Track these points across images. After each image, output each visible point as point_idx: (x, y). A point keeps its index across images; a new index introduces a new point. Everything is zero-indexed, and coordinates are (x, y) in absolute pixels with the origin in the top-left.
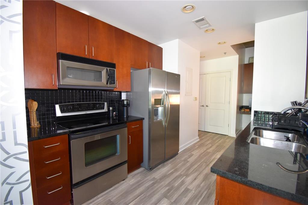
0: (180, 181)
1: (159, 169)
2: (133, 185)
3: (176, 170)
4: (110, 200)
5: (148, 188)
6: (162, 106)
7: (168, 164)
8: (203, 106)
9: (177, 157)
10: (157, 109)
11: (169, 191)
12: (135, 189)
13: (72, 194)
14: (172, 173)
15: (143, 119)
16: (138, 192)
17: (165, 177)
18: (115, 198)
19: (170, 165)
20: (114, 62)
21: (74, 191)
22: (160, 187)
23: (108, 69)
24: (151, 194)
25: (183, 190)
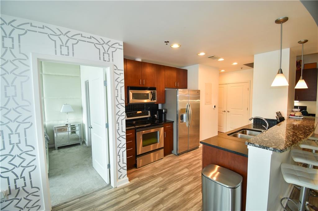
0: (197, 162)
1: (184, 155)
2: (167, 162)
3: (196, 157)
4: (155, 167)
5: (176, 164)
6: (186, 113)
7: (190, 153)
8: (225, 111)
9: (197, 150)
10: (183, 115)
11: (189, 166)
12: (169, 163)
13: (136, 161)
14: (192, 158)
15: (174, 122)
16: (170, 165)
17: (187, 159)
18: (158, 166)
19: (192, 153)
20: (155, 87)
21: (138, 159)
22: (184, 164)
23: (152, 91)
24: (178, 166)
25: (198, 166)
